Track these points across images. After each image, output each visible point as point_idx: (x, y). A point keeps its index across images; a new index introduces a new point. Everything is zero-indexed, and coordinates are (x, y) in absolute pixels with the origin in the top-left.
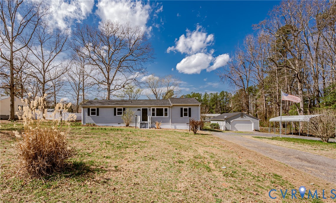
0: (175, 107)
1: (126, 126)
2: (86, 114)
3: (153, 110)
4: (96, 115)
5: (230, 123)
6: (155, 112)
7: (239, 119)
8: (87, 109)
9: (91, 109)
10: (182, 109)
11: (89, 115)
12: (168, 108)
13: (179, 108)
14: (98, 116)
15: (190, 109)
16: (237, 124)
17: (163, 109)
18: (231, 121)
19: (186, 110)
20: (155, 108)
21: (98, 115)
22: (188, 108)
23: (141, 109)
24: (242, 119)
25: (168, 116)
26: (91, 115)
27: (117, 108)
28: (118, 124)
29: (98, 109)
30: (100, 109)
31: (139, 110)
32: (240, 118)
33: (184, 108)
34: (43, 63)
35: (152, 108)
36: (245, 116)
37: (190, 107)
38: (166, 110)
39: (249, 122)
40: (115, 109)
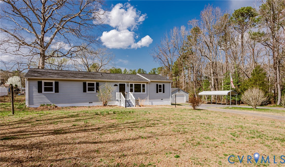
0: (152, 83)
1: (104, 105)
3: (131, 85)
4: (54, 92)
6: (134, 88)
7: (177, 93)
8: (36, 83)
9: (45, 83)
10: (157, 85)
12: (145, 84)
13: (155, 84)
14: (57, 93)
17: (141, 84)
18: (172, 95)
19: (160, 86)
20: (133, 84)
21: (57, 91)
22: (162, 84)
23: (118, 84)
24: (179, 93)
25: (146, 93)
26: (45, 91)
27: (87, 82)
28: (89, 103)
29: (57, 84)
30: (60, 83)
31: (116, 85)
33: (159, 84)
35: (130, 83)
36: (181, 91)
37: (163, 84)
38: (144, 86)
39: (183, 96)
40: (85, 84)
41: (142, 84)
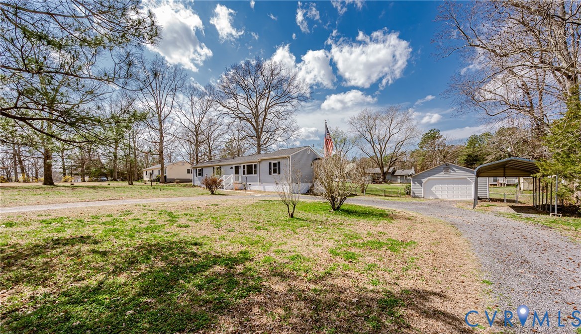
0: (264, 162)
2: (195, 174)
3: (244, 166)
4: (201, 176)
5: (421, 183)
6: (246, 170)
7: (442, 175)
8: (195, 170)
10: (270, 163)
11: (197, 176)
12: (257, 164)
13: (268, 162)
15: (279, 163)
16: (436, 186)
18: (424, 181)
19: (274, 165)
20: (246, 165)
23: (234, 167)
24: (447, 175)
25: (257, 175)
27: (215, 167)
29: (202, 169)
30: (204, 170)
31: (232, 168)
32: (442, 173)
33: (273, 162)
34: (195, 125)
35: (242, 165)
36: (454, 170)
37: (279, 161)
38: (255, 166)
39: (464, 181)
41: (253, 164)
